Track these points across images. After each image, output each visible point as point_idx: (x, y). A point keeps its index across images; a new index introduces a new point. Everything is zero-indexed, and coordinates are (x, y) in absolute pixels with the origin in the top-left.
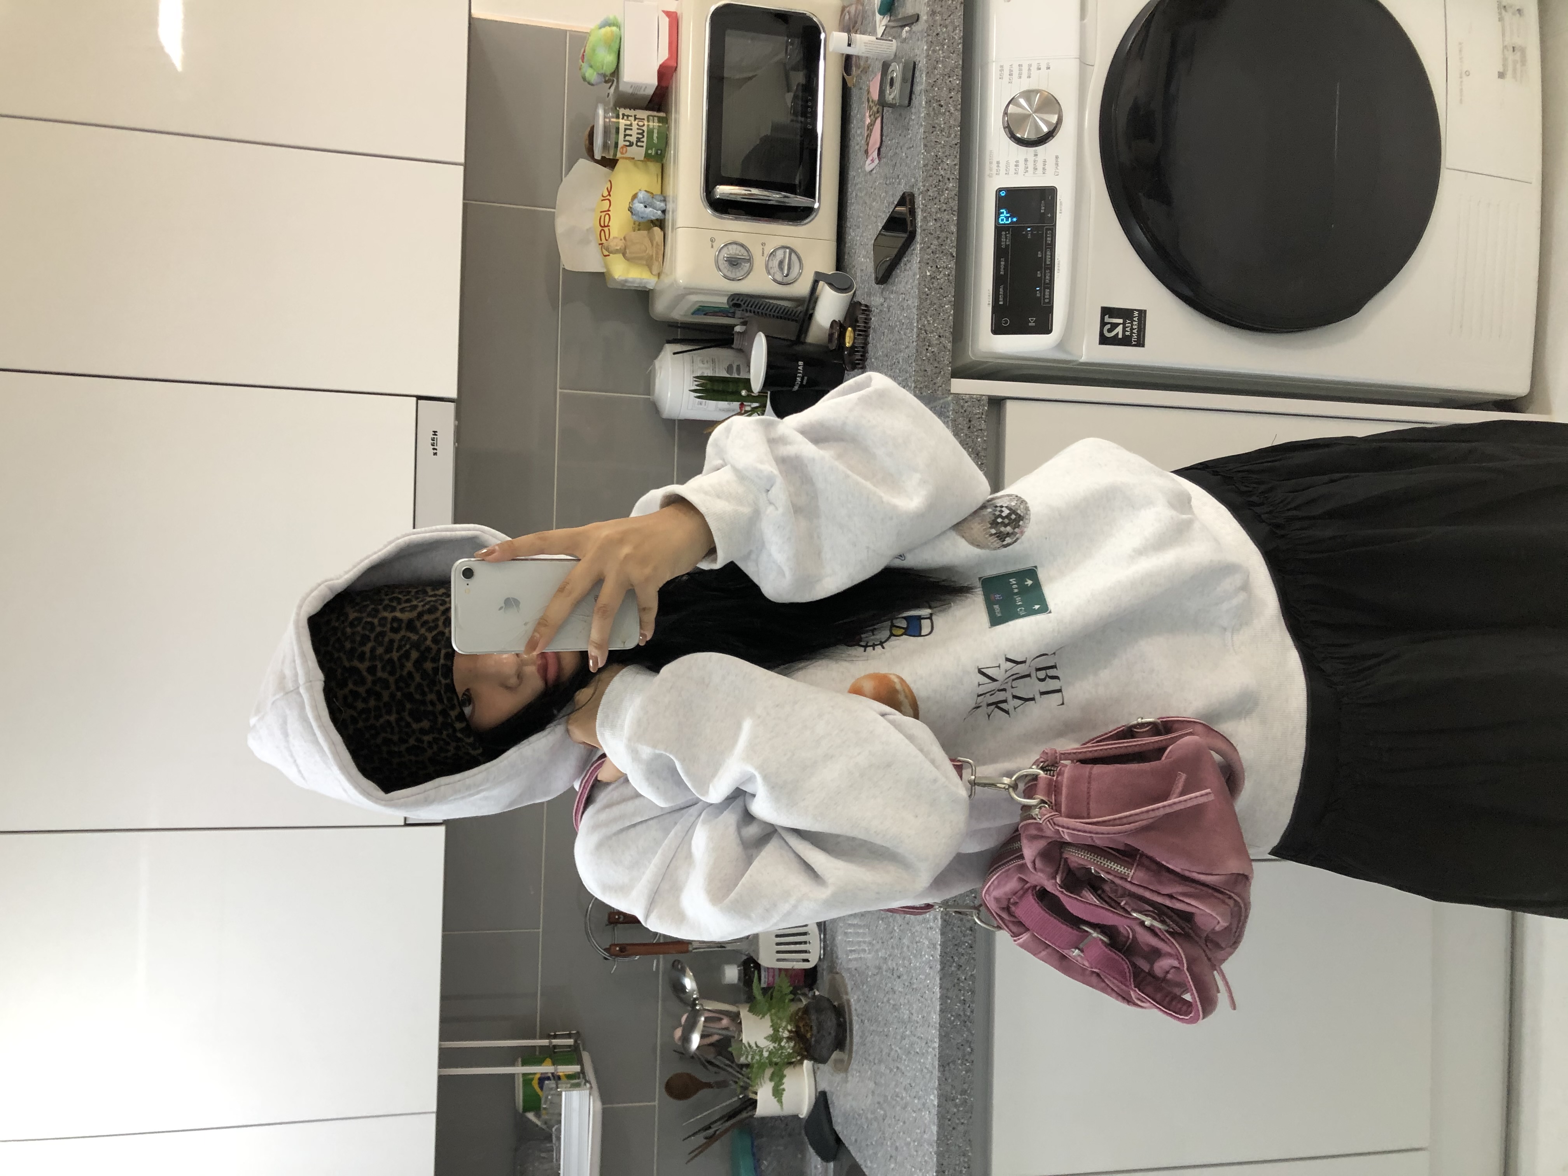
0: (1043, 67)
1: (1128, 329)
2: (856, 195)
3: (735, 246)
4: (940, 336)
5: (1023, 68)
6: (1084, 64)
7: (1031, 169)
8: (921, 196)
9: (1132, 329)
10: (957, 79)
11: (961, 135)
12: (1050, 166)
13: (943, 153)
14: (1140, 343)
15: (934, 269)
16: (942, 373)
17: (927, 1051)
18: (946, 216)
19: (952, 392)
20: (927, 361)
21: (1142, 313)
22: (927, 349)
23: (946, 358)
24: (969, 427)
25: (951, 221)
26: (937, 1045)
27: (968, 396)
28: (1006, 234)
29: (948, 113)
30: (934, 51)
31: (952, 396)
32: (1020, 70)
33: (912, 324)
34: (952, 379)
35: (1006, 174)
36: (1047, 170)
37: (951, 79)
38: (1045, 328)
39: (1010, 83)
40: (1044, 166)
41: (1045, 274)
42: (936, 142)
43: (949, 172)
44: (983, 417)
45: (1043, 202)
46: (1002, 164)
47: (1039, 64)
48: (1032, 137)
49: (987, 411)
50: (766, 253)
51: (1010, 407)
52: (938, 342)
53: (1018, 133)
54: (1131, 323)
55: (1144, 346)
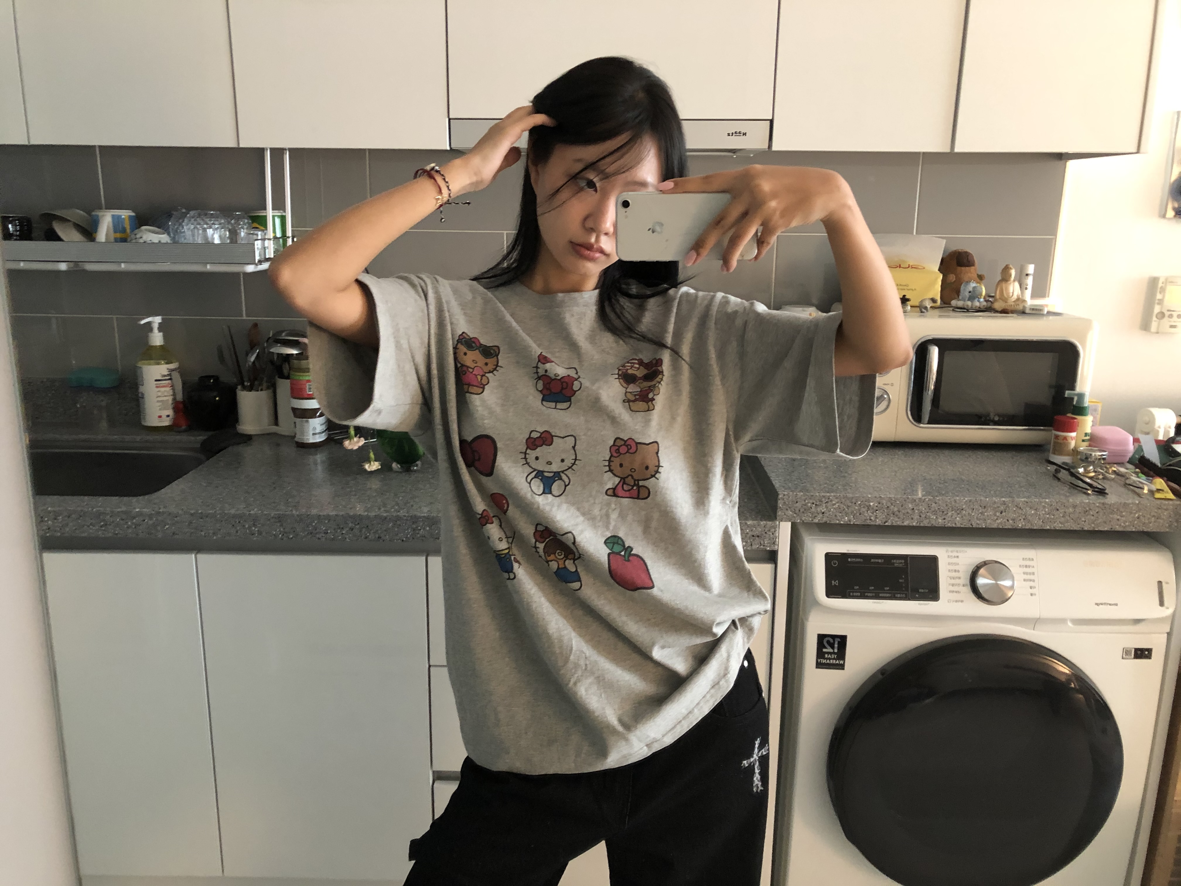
0: (1032, 591)
1: (830, 656)
2: (930, 455)
4: (823, 513)
5: (1032, 576)
6: (1034, 622)
7: (953, 581)
8: (932, 498)
9: (830, 659)
10: (1022, 525)
11: (980, 528)
12: (955, 596)
13: (965, 515)
14: (819, 665)
15: (877, 508)
16: (795, 515)
17: (289, 507)
18: (916, 517)
19: (781, 523)
20: (804, 503)
21: (842, 667)
22: (813, 503)
23: (807, 518)
24: (753, 536)
25: (912, 521)
26: (294, 513)
27: (777, 535)
28: (902, 563)
29: (996, 518)
30: (1044, 507)
31: (778, 523)
32: (1030, 574)
33: (832, 492)
34: (789, 524)
35: (949, 563)
36: (951, 594)
37: (1022, 520)
38: (831, 592)
39: (1020, 566)
40: (956, 592)
41: (873, 593)
42: (973, 509)
43: (950, 519)
44: (762, 546)
45: (927, 591)
46: (956, 560)
47: (1035, 587)
48: (977, 581)
49: (766, 549)
50: (884, 386)
51: (769, 567)
52: (819, 510)
53: (980, 572)
54: (834, 659)
55: (817, 668)
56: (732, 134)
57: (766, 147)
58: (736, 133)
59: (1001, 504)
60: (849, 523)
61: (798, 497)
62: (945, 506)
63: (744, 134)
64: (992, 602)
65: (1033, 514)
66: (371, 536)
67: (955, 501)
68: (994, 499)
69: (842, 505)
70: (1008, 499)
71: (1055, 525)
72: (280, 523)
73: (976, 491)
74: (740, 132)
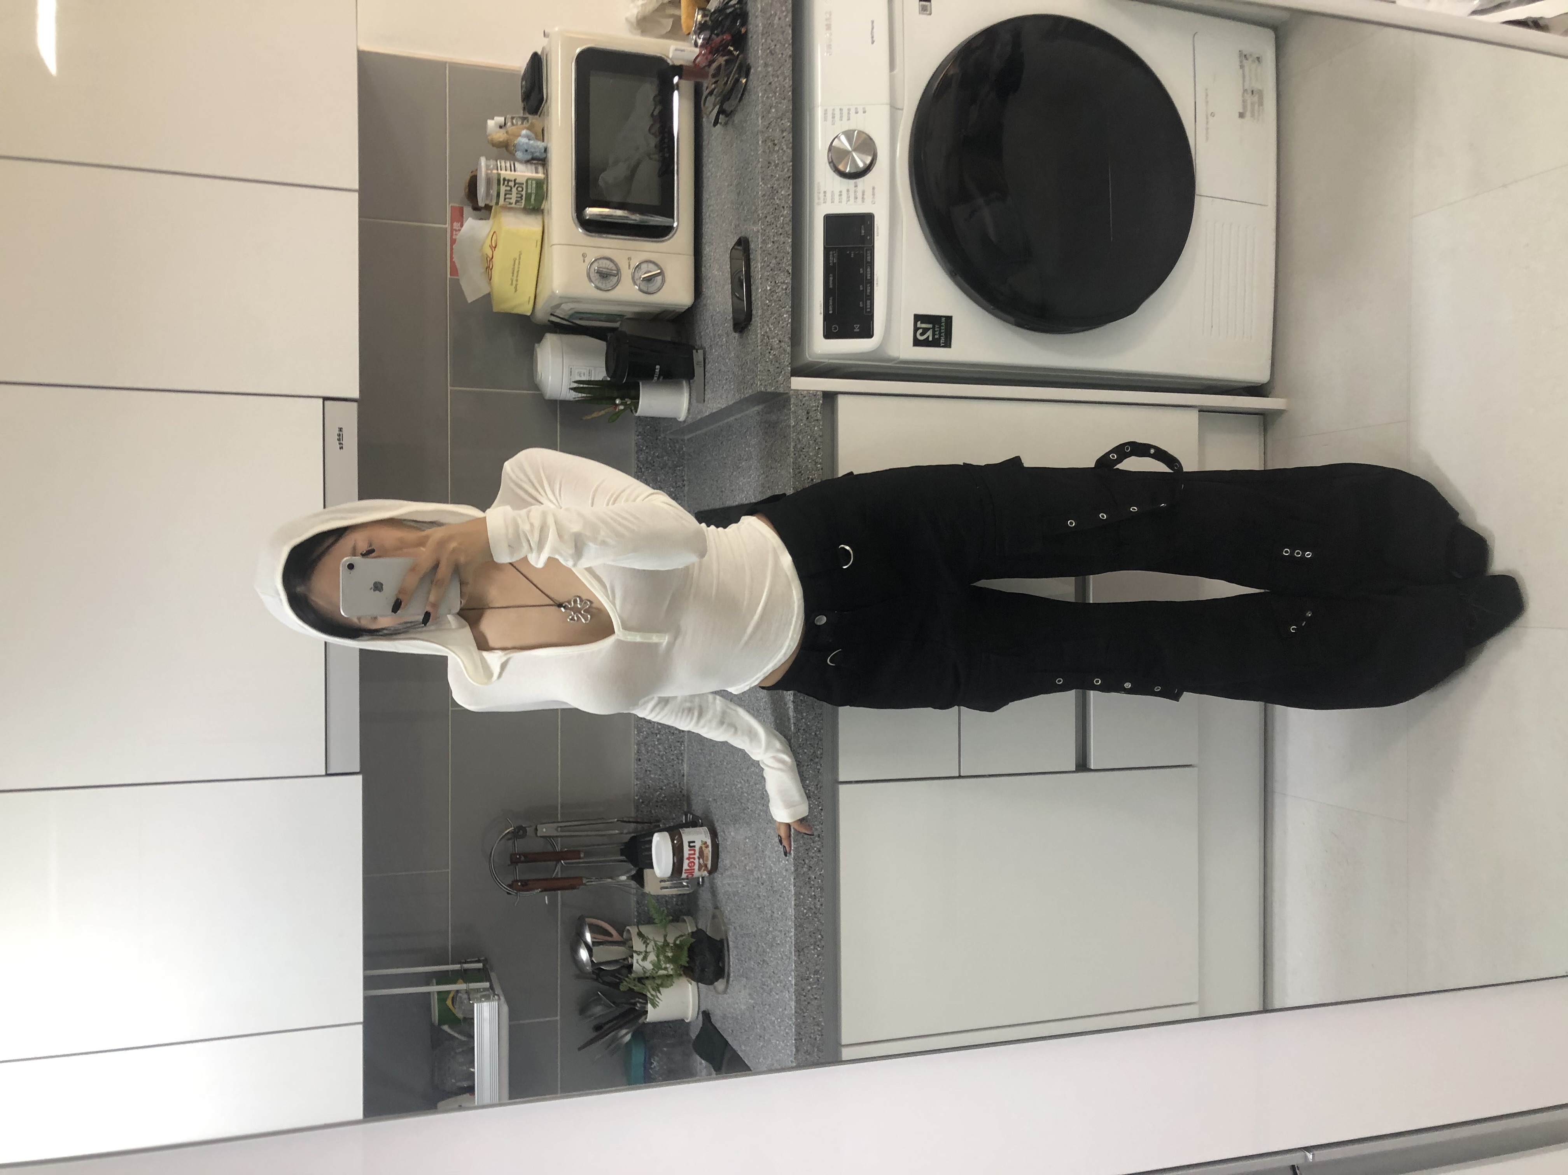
0: (860, 111)
1: (937, 333)
2: (709, 216)
3: (604, 261)
4: (780, 341)
5: (843, 111)
6: (894, 108)
7: (852, 198)
8: (760, 222)
9: (940, 333)
10: (789, 121)
11: (793, 168)
12: (868, 196)
13: (779, 185)
14: (948, 344)
15: (773, 282)
16: (783, 372)
18: (782, 239)
19: (792, 388)
20: (770, 362)
21: (949, 319)
22: (770, 353)
23: (786, 359)
24: (808, 418)
25: (786, 243)
26: (792, 934)
28: (833, 254)
29: (781, 151)
30: (767, 98)
31: (792, 391)
32: (841, 114)
33: (756, 331)
34: (793, 378)
35: (832, 202)
36: (865, 199)
37: (782, 122)
38: (867, 333)
40: (863, 194)
41: (866, 287)
42: (772, 175)
43: (783, 201)
44: (819, 409)
45: (863, 226)
46: (829, 195)
47: (856, 109)
48: (852, 171)
49: (822, 404)
50: (632, 267)
51: (841, 401)
52: (776, 346)
53: (841, 167)
54: (940, 328)
55: (950, 347)
56: (340, 444)
57: (355, 405)
58: (339, 440)
59: (766, 146)
60: (790, 313)
61: (762, 370)
62: (769, 207)
63: (340, 431)
64: (874, 156)
65: (776, 110)
66: (818, 845)
67: (764, 195)
68: (760, 152)
70: (760, 136)
71: (787, 86)
72: (805, 949)
73: (751, 171)
74: (339, 435)
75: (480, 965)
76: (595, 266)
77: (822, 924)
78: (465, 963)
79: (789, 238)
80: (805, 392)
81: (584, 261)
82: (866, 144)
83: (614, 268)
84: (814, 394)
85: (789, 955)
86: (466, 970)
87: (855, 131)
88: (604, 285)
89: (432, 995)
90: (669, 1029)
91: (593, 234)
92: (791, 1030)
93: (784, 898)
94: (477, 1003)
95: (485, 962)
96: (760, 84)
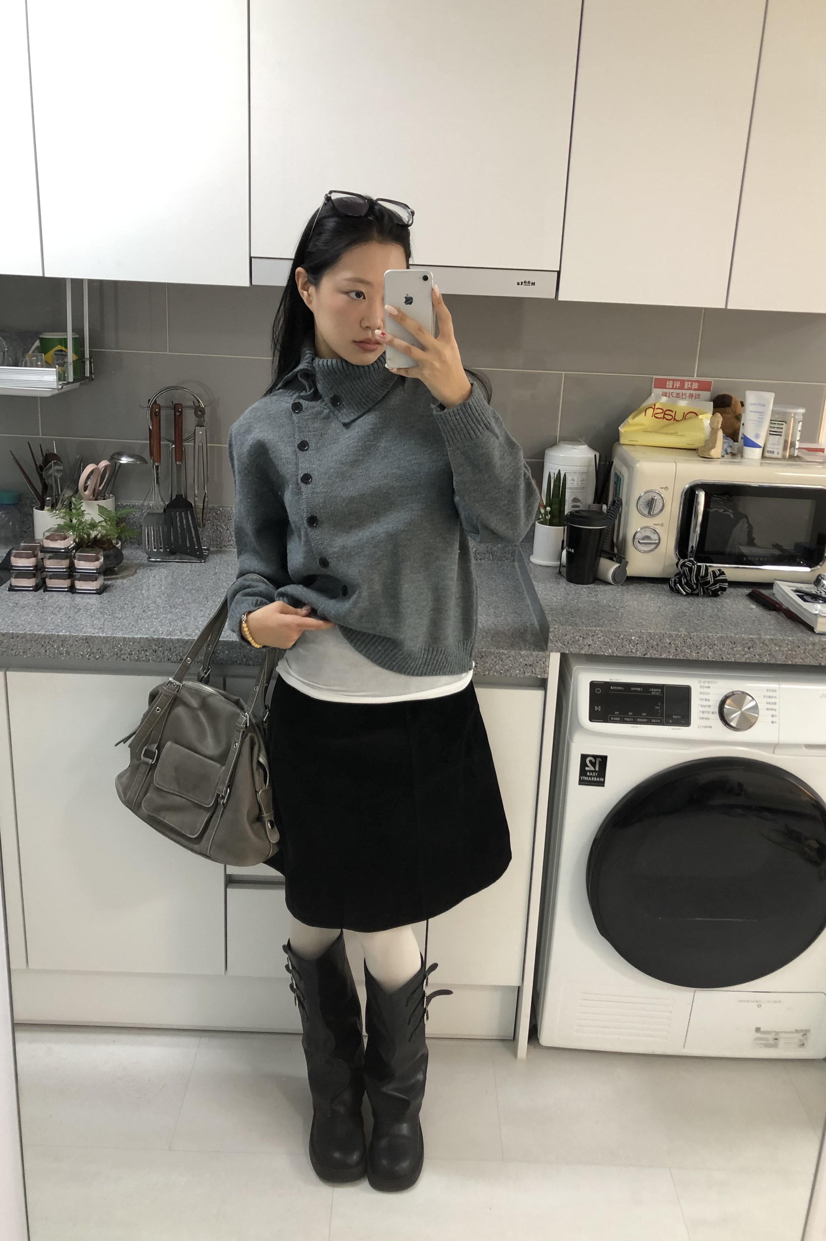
0: (774, 719)
1: (591, 774)
3: (661, 505)
4: (589, 645)
5: (774, 705)
6: (774, 747)
7: (703, 709)
8: (687, 633)
9: (591, 777)
10: (768, 660)
12: (704, 723)
13: (717, 650)
14: (582, 782)
15: (636, 642)
16: (564, 647)
17: (95, 628)
18: (673, 650)
19: (551, 654)
20: (572, 636)
21: (602, 784)
22: (581, 636)
23: (574, 650)
24: (526, 665)
25: (669, 654)
26: (101, 635)
28: (659, 692)
29: (744, 653)
30: (787, 644)
31: (548, 653)
32: (772, 703)
33: (599, 626)
34: (559, 654)
35: (701, 692)
36: (701, 720)
37: (768, 655)
38: (594, 717)
39: (764, 696)
40: (706, 719)
41: (631, 718)
42: (724, 645)
43: (703, 653)
44: (534, 675)
45: (680, 717)
46: (707, 690)
47: (776, 716)
48: (725, 710)
49: (537, 677)
50: (655, 526)
51: (540, 693)
52: (586, 643)
53: (728, 701)
54: (595, 776)
55: (580, 784)
56: (522, 283)
57: (553, 296)
58: (525, 282)
59: (749, 641)
60: (612, 654)
61: (567, 630)
62: (699, 640)
63: (532, 283)
64: (737, 729)
65: (777, 650)
66: (174, 658)
67: (708, 637)
68: (743, 635)
69: (607, 639)
70: (755, 636)
71: (796, 660)
72: (88, 644)
73: (729, 628)
74: (529, 282)
75: (87, 374)
76: (657, 497)
77: (108, 659)
78: (90, 362)
79: (673, 656)
80: (547, 664)
81: (661, 488)
82: (747, 722)
83: (655, 512)
84: (545, 672)
85: (83, 630)
86: (84, 363)
87: (758, 714)
88: (641, 503)
89: (65, 333)
90: (28, 527)
91: (683, 497)
92: (21, 630)
93: (131, 629)
94: (56, 371)
95: (91, 379)
96: (799, 639)
